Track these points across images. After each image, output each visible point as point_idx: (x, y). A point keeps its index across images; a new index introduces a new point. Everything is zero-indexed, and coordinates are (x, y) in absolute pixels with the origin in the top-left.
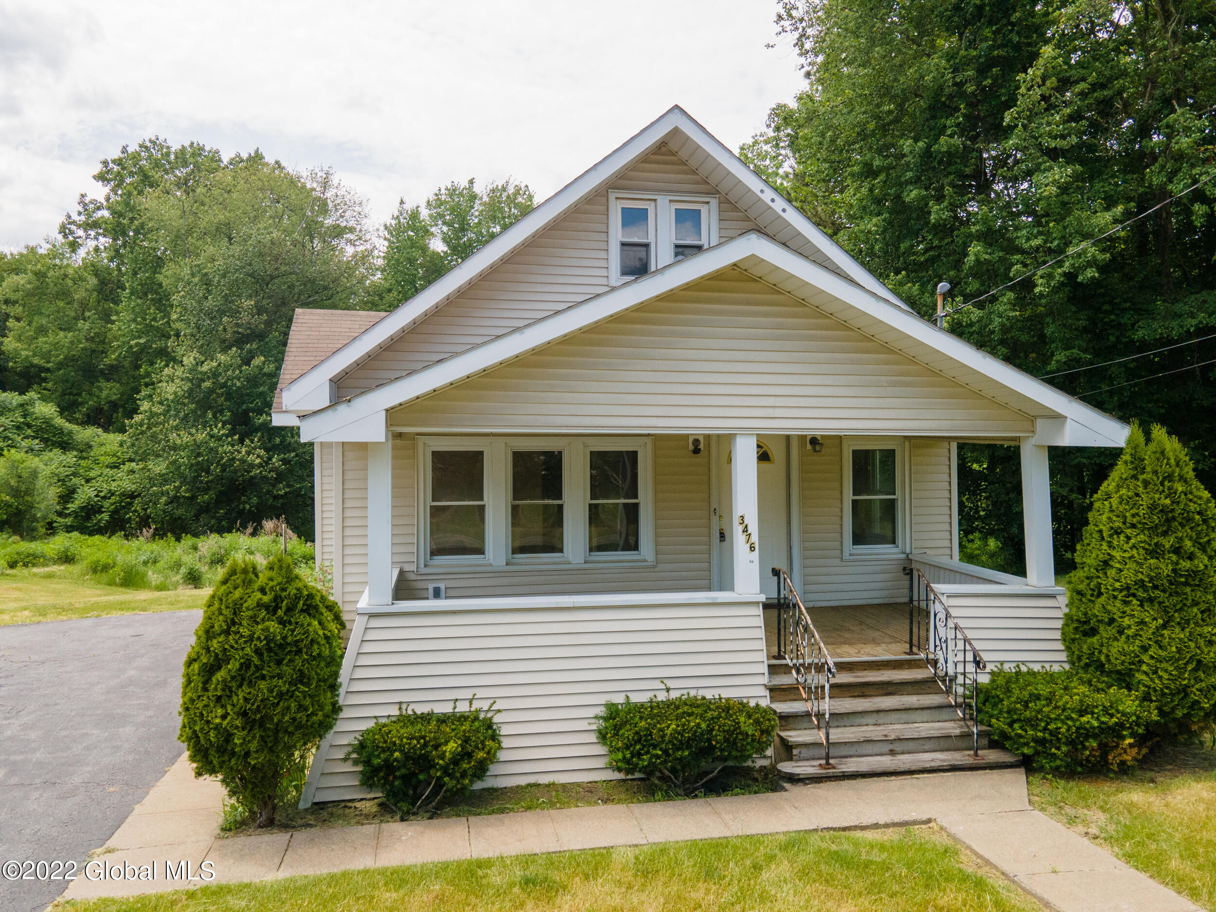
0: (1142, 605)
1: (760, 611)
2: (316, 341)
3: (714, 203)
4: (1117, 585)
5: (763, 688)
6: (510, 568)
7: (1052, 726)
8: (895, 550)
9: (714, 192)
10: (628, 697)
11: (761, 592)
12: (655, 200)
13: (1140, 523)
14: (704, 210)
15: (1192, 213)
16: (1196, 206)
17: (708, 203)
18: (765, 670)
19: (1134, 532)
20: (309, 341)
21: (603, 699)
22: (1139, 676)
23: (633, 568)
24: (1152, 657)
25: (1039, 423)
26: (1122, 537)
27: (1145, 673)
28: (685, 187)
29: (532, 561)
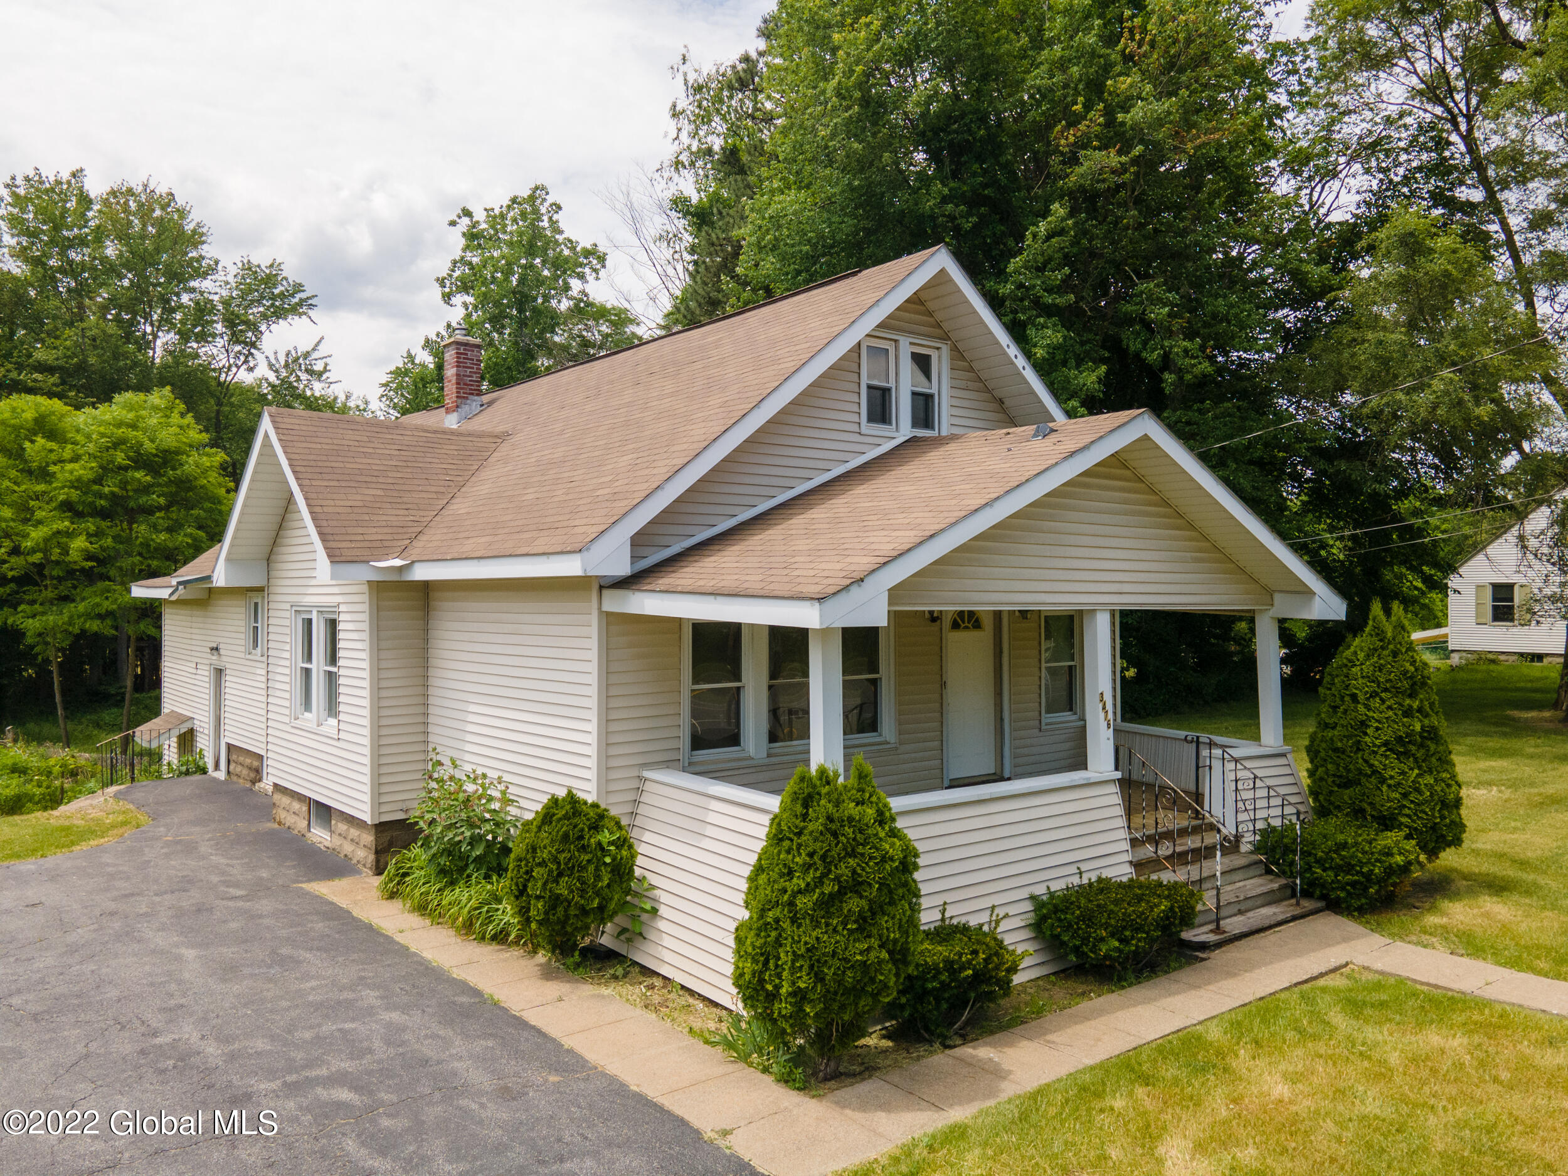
0: (1398, 759)
1: (1114, 789)
2: (324, 458)
3: (945, 349)
4: (1377, 742)
5: (1128, 865)
6: (774, 760)
7: (1365, 870)
8: (1074, 717)
9: (945, 337)
10: (1048, 888)
11: (1117, 769)
12: (896, 341)
13: (1394, 687)
14: (934, 356)
15: (1162, 381)
16: (1166, 375)
17: (938, 348)
18: (1126, 846)
19: (1389, 695)
20: (312, 457)
21: (1024, 893)
22: (1404, 820)
23: (879, 751)
24: (1412, 802)
25: (1277, 597)
26: (1377, 699)
27: (1408, 816)
28: (923, 329)
29: (786, 750)
